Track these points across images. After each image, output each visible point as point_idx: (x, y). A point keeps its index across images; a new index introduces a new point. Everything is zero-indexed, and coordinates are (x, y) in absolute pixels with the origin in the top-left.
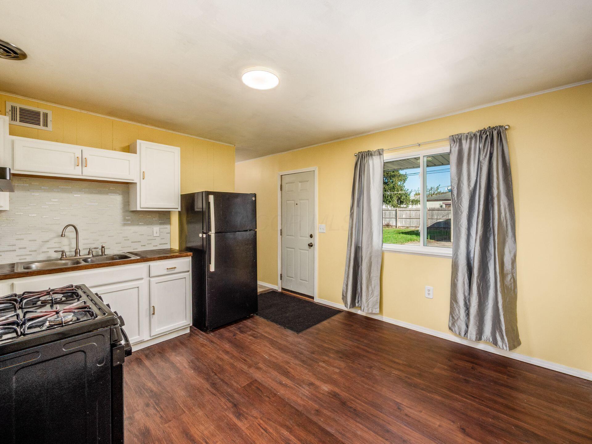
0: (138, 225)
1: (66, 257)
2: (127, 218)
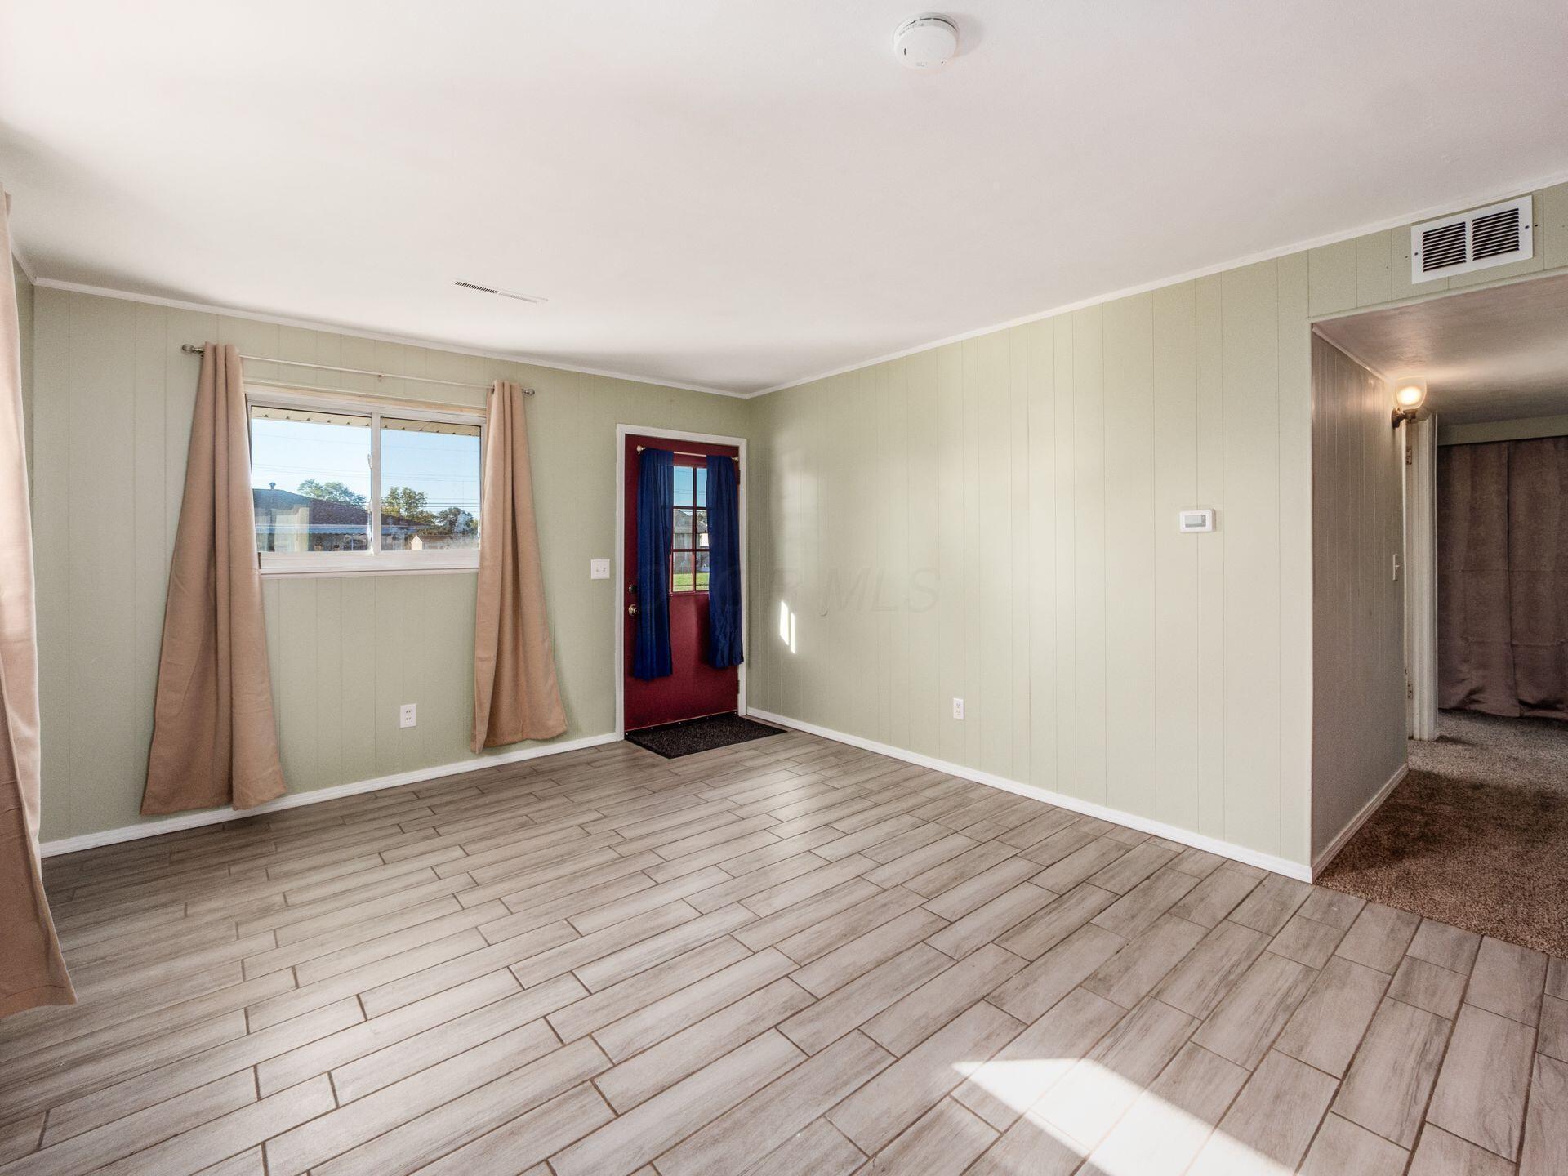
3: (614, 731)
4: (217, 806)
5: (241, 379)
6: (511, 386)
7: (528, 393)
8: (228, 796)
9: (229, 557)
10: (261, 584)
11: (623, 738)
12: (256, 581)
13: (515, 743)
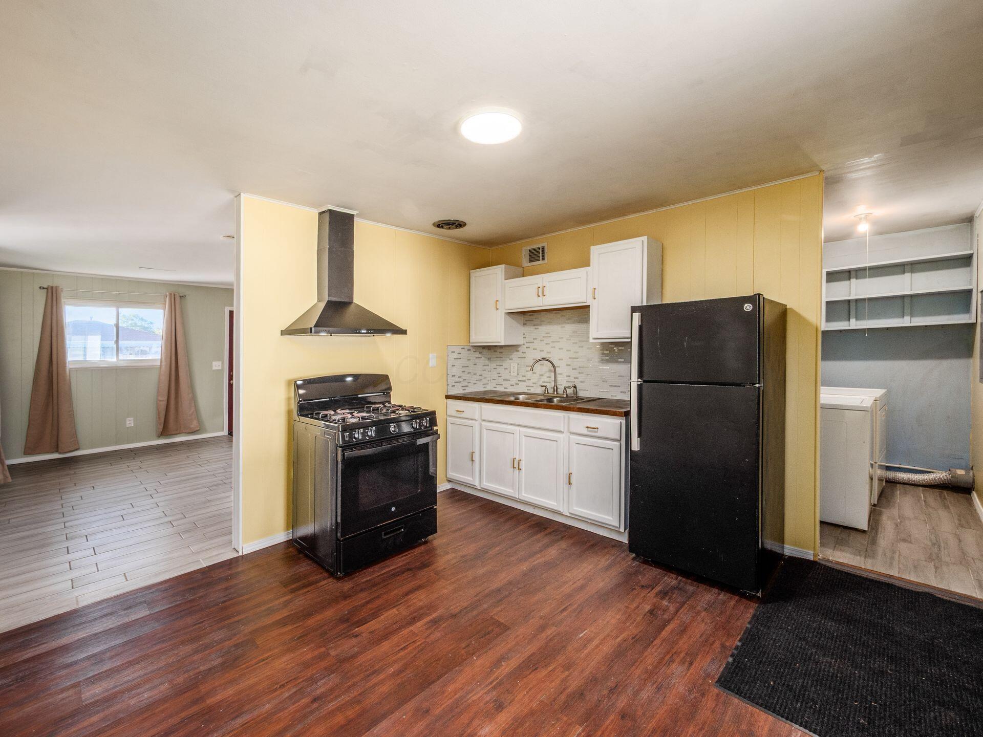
0: (617, 362)
1: (548, 393)
2: (605, 352)
3: (223, 431)
4: (52, 452)
5: (62, 297)
6: (174, 295)
7: (182, 297)
8: (57, 449)
9: (57, 366)
10: (69, 372)
11: (227, 434)
12: (68, 371)
13: (177, 434)
